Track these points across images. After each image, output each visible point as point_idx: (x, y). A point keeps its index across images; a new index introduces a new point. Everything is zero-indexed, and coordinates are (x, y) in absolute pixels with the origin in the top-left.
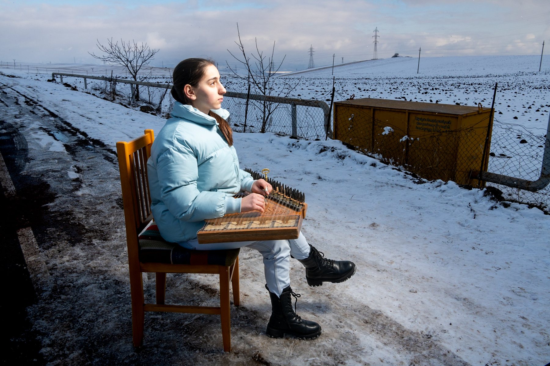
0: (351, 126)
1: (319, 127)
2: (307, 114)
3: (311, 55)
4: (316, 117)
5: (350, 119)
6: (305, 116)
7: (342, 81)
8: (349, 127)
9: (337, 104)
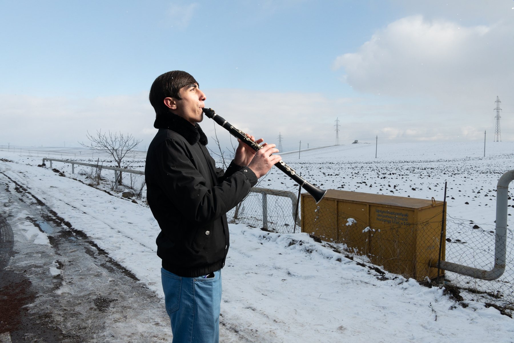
0: (317, 217)
1: (287, 218)
2: (277, 205)
4: (285, 208)
5: (316, 211)
6: (275, 207)
7: (308, 165)
8: (315, 218)
9: (304, 195)
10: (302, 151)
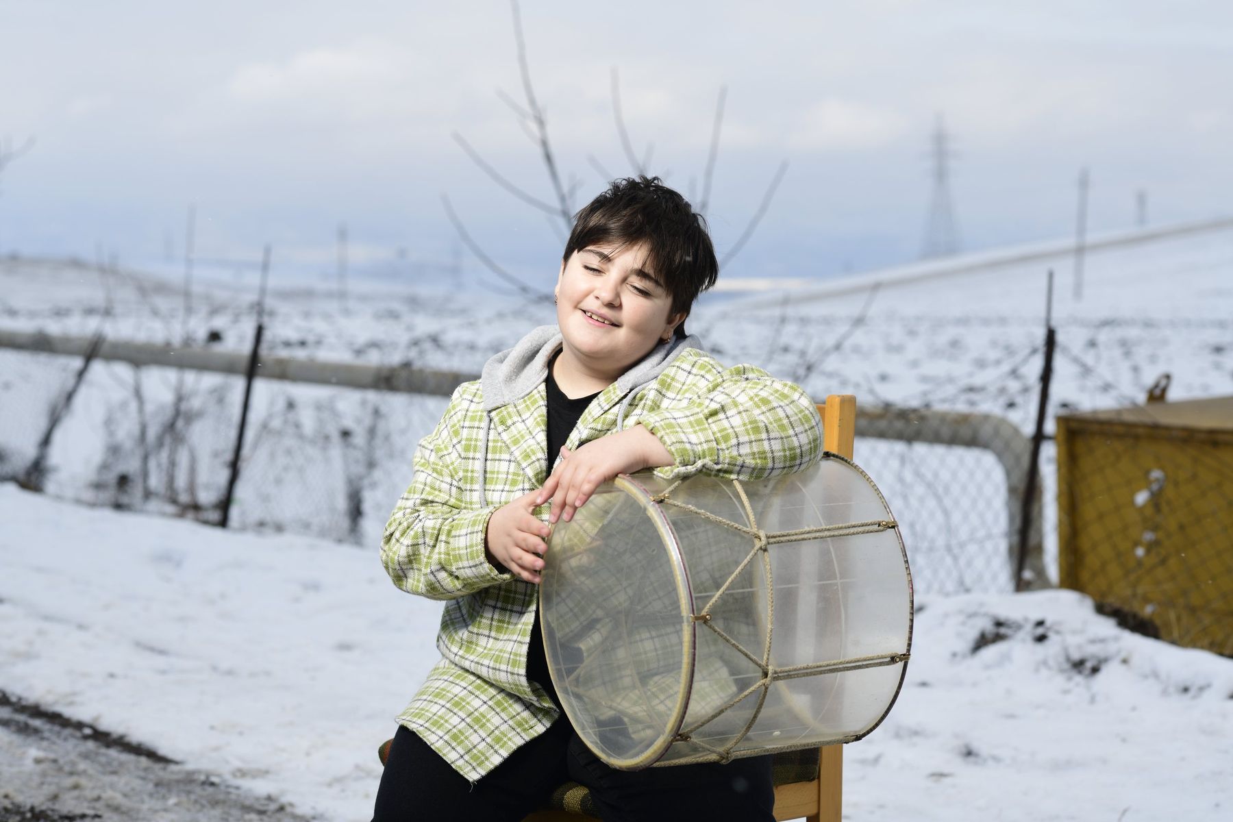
0: (1149, 536)
1: (972, 548)
2: (908, 476)
3: (941, 175)
4: (955, 489)
5: (1141, 498)
6: (898, 487)
7: (1133, 333)
8: (1136, 544)
9: (1074, 425)
10: (1098, 247)
